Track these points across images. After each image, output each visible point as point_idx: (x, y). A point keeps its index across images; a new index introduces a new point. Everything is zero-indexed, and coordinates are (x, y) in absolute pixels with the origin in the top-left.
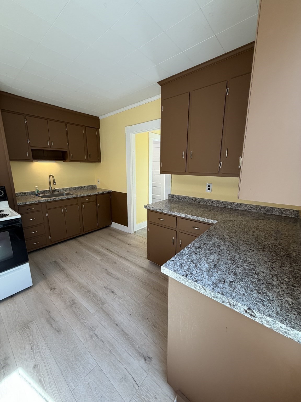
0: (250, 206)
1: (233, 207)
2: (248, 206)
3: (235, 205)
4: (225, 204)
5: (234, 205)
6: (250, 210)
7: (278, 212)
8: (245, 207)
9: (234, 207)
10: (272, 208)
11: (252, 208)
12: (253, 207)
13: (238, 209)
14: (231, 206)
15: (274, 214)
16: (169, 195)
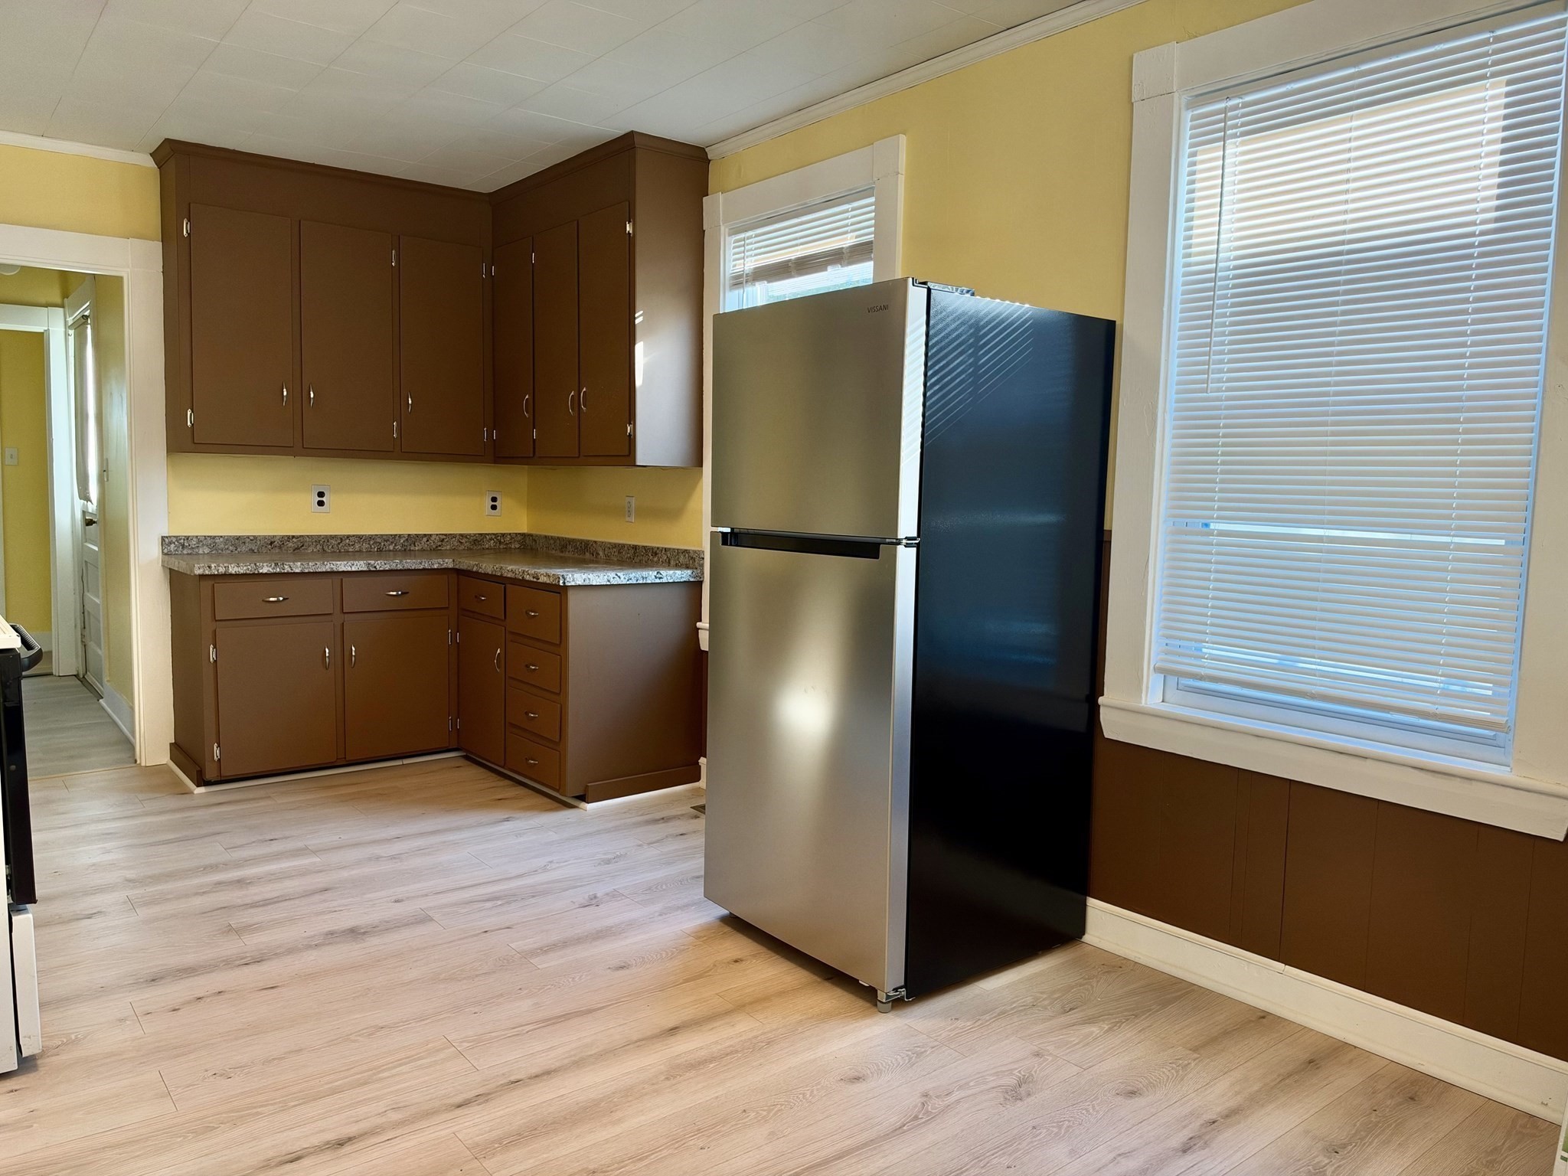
0: (437, 538)
1: (398, 547)
2: (434, 537)
3: (404, 539)
4: (379, 540)
5: (402, 541)
6: (439, 548)
7: (492, 541)
8: (428, 541)
9: (403, 546)
10: (481, 534)
11: (443, 540)
12: (445, 537)
13: (412, 549)
14: (396, 545)
15: (487, 546)
16: (163, 538)
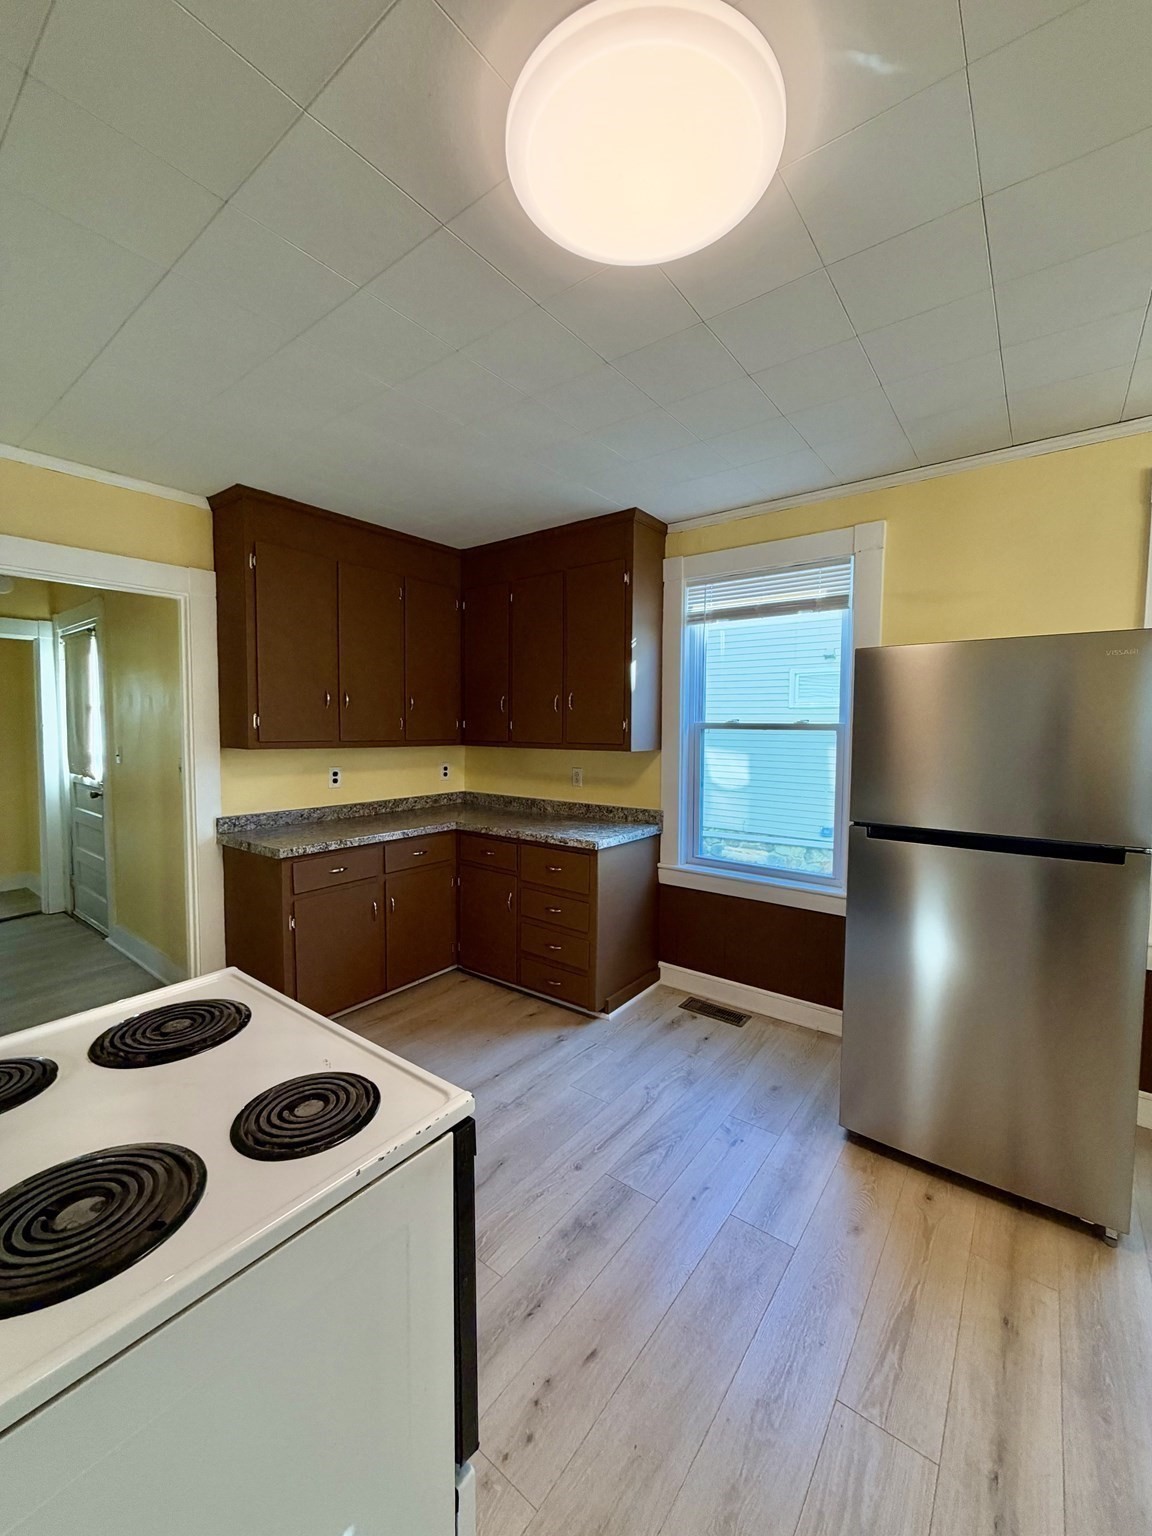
0: (412, 801)
3: (391, 804)
4: (376, 805)
6: (414, 808)
7: (445, 800)
8: (407, 803)
10: (439, 795)
12: (416, 800)
13: (396, 810)
14: (386, 809)
15: (442, 804)
16: (218, 820)
